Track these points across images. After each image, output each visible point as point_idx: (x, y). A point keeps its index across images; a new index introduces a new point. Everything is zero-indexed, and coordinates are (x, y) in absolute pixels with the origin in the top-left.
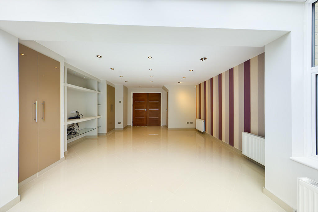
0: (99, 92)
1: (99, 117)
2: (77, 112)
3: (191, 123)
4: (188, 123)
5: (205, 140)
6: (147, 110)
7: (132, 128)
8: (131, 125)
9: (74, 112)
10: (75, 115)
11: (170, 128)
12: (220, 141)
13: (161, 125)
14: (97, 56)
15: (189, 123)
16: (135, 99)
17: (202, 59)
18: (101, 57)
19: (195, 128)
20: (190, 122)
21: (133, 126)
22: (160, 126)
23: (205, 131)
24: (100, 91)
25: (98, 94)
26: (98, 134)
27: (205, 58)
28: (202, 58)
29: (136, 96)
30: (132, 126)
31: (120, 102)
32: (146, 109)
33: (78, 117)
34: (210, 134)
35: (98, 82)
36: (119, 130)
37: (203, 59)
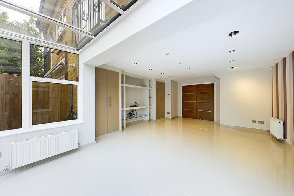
0: (150, 88)
1: (150, 107)
2: (136, 102)
3: (261, 122)
7: (182, 119)
8: (180, 116)
9: (134, 102)
10: (134, 104)
14: (134, 64)
15: (257, 122)
16: (185, 92)
19: (268, 131)
20: (259, 121)
22: (213, 121)
23: (284, 138)
24: (152, 87)
25: (149, 89)
26: (149, 119)
27: (236, 32)
28: (231, 33)
29: (186, 89)
30: (182, 117)
31: (169, 95)
32: (196, 102)
33: (136, 106)
35: (149, 81)
36: (168, 119)
37: (233, 34)
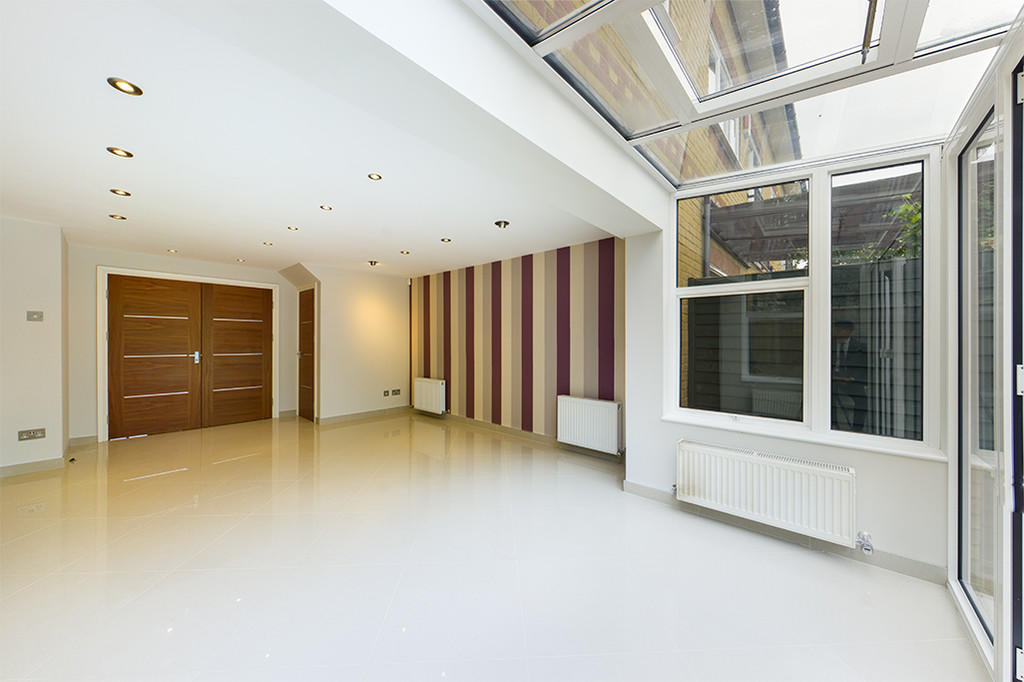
3: (396, 392)
4: (386, 393)
5: (448, 434)
6: (201, 358)
7: (103, 453)
8: (96, 437)
11: (324, 419)
12: (497, 425)
13: (275, 414)
14: (112, 82)
15: (390, 393)
16: (126, 306)
17: (498, 224)
18: (138, 91)
19: (411, 407)
20: (393, 391)
21: (111, 436)
22: (269, 416)
23: (446, 410)
27: (506, 223)
29: (128, 292)
31: (34, 316)
32: (197, 355)
34: (465, 416)
36: (22, 475)
37: (503, 225)
